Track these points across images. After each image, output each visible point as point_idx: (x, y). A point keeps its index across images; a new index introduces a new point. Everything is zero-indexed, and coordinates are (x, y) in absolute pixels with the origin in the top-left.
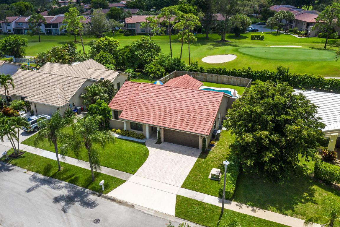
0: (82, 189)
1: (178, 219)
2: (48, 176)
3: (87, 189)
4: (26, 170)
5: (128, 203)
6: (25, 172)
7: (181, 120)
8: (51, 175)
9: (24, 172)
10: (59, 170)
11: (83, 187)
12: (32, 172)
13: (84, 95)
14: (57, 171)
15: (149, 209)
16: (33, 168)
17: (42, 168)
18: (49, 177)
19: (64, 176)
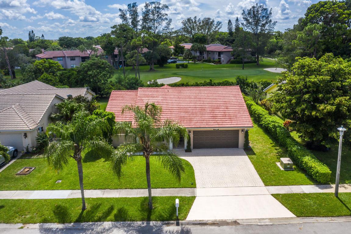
0: (143, 224)
1: (304, 219)
2: (70, 222)
3: (150, 221)
4: (20, 225)
5: (225, 221)
6: (22, 228)
7: (212, 118)
8: (75, 219)
9: (20, 228)
10: (84, 208)
11: (143, 220)
12: (35, 223)
13: (55, 115)
14: (81, 211)
15: (259, 219)
16: (31, 218)
17: (48, 213)
18: (72, 224)
19: (99, 214)
